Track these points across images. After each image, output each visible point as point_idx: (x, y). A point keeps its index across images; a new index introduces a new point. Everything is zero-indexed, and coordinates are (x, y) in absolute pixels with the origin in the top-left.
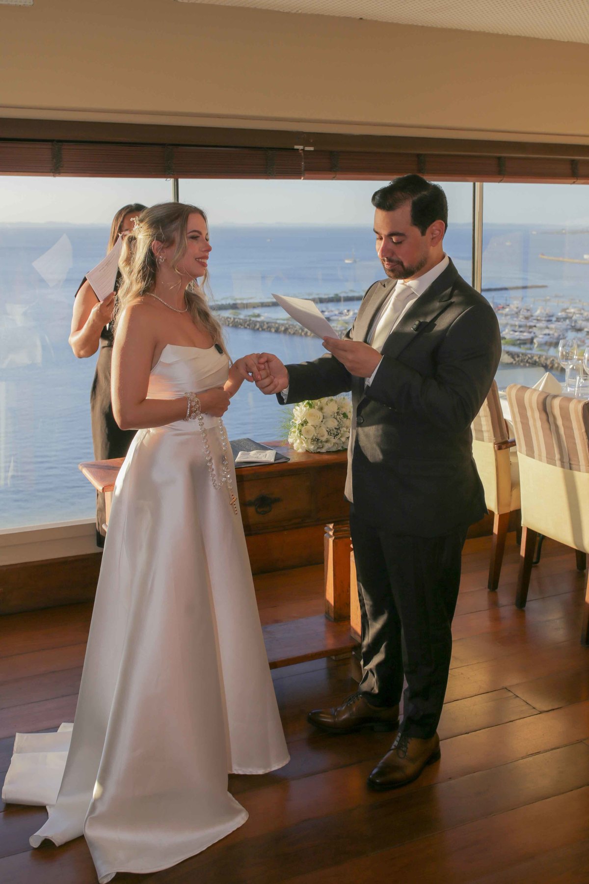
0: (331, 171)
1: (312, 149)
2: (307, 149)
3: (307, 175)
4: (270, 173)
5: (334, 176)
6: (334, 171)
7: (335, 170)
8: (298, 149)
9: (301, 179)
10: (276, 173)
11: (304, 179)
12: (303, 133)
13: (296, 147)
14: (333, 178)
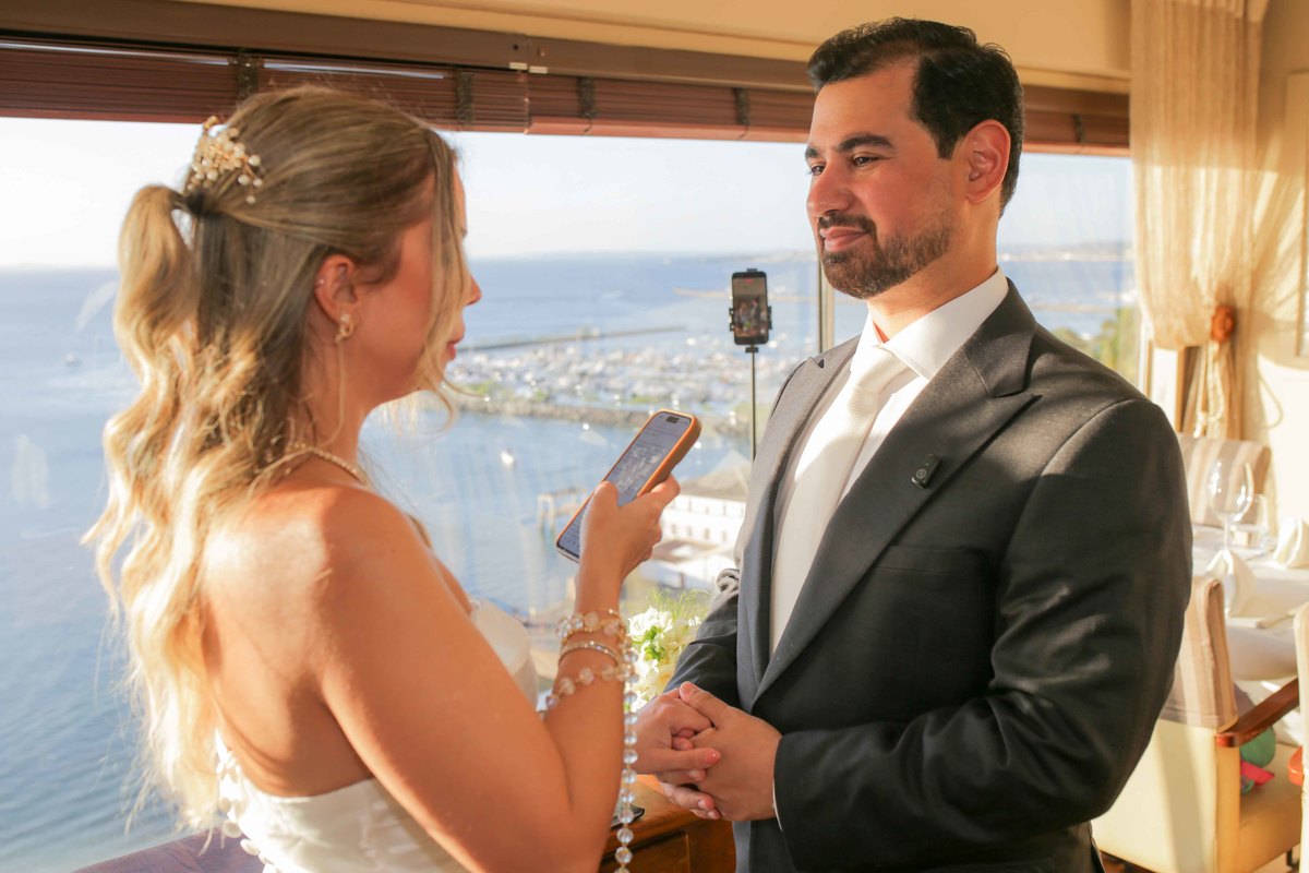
0: (580, 117)
1: (543, 70)
2: (535, 69)
3: (535, 125)
4: (463, 118)
5: (586, 127)
6: (587, 117)
7: (588, 114)
8: (515, 71)
9: (522, 131)
10: (478, 119)
11: (529, 133)
12: (525, 37)
13: (513, 66)
14: (585, 133)
